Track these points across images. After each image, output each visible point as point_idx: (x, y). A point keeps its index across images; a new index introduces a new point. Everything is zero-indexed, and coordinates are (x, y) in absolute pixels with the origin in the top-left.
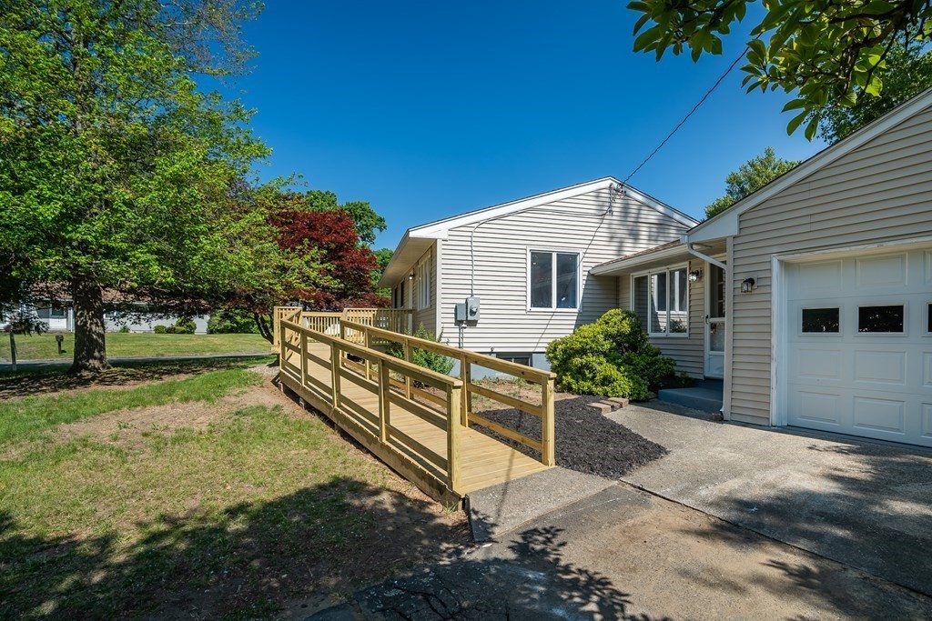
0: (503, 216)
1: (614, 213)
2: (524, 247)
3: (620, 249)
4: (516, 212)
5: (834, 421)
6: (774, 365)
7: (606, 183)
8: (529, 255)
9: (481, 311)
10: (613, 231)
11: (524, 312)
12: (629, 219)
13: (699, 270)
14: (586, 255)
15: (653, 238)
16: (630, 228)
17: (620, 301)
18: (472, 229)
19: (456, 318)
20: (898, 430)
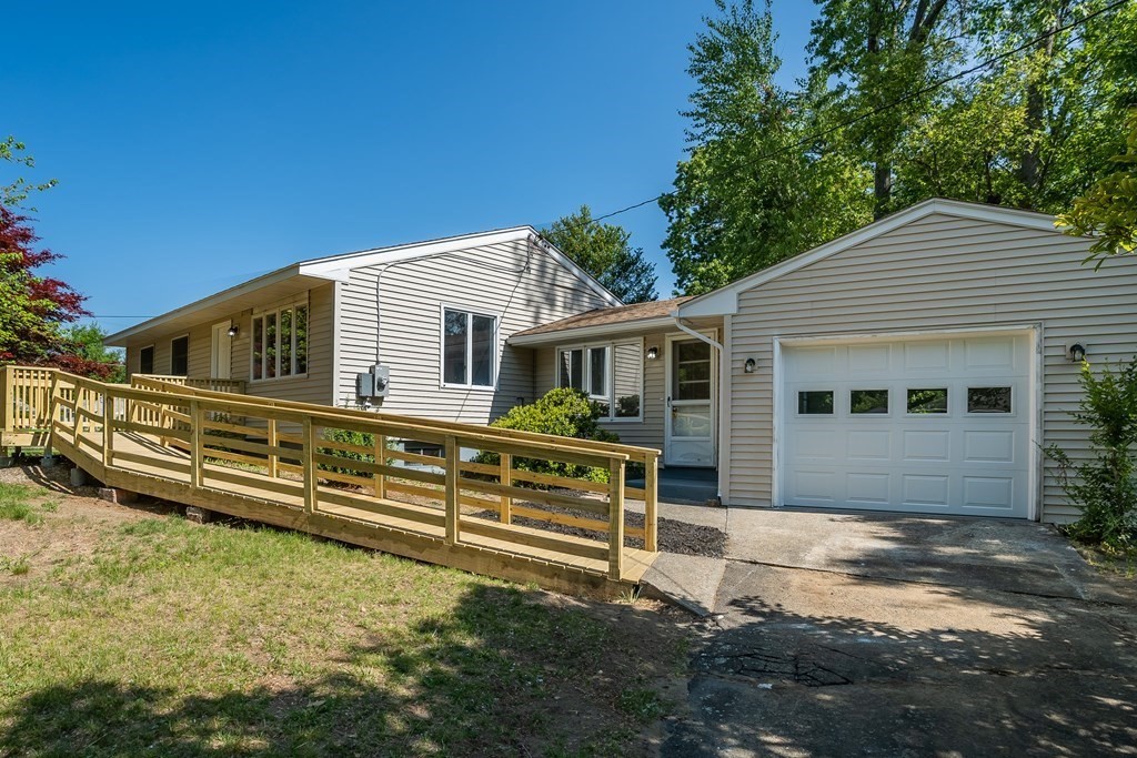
0: (415, 259)
1: (532, 271)
2: (438, 303)
3: (537, 318)
4: (430, 256)
5: (828, 497)
6: (775, 446)
7: (524, 234)
8: (443, 312)
9: (391, 385)
10: (530, 292)
11: (436, 389)
12: (547, 280)
13: (657, 347)
14: (504, 320)
15: (569, 306)
16: (547, 291)
17: (538, 379)
18: (377, 273)
19: (358, 393)
20: (883, 500)
